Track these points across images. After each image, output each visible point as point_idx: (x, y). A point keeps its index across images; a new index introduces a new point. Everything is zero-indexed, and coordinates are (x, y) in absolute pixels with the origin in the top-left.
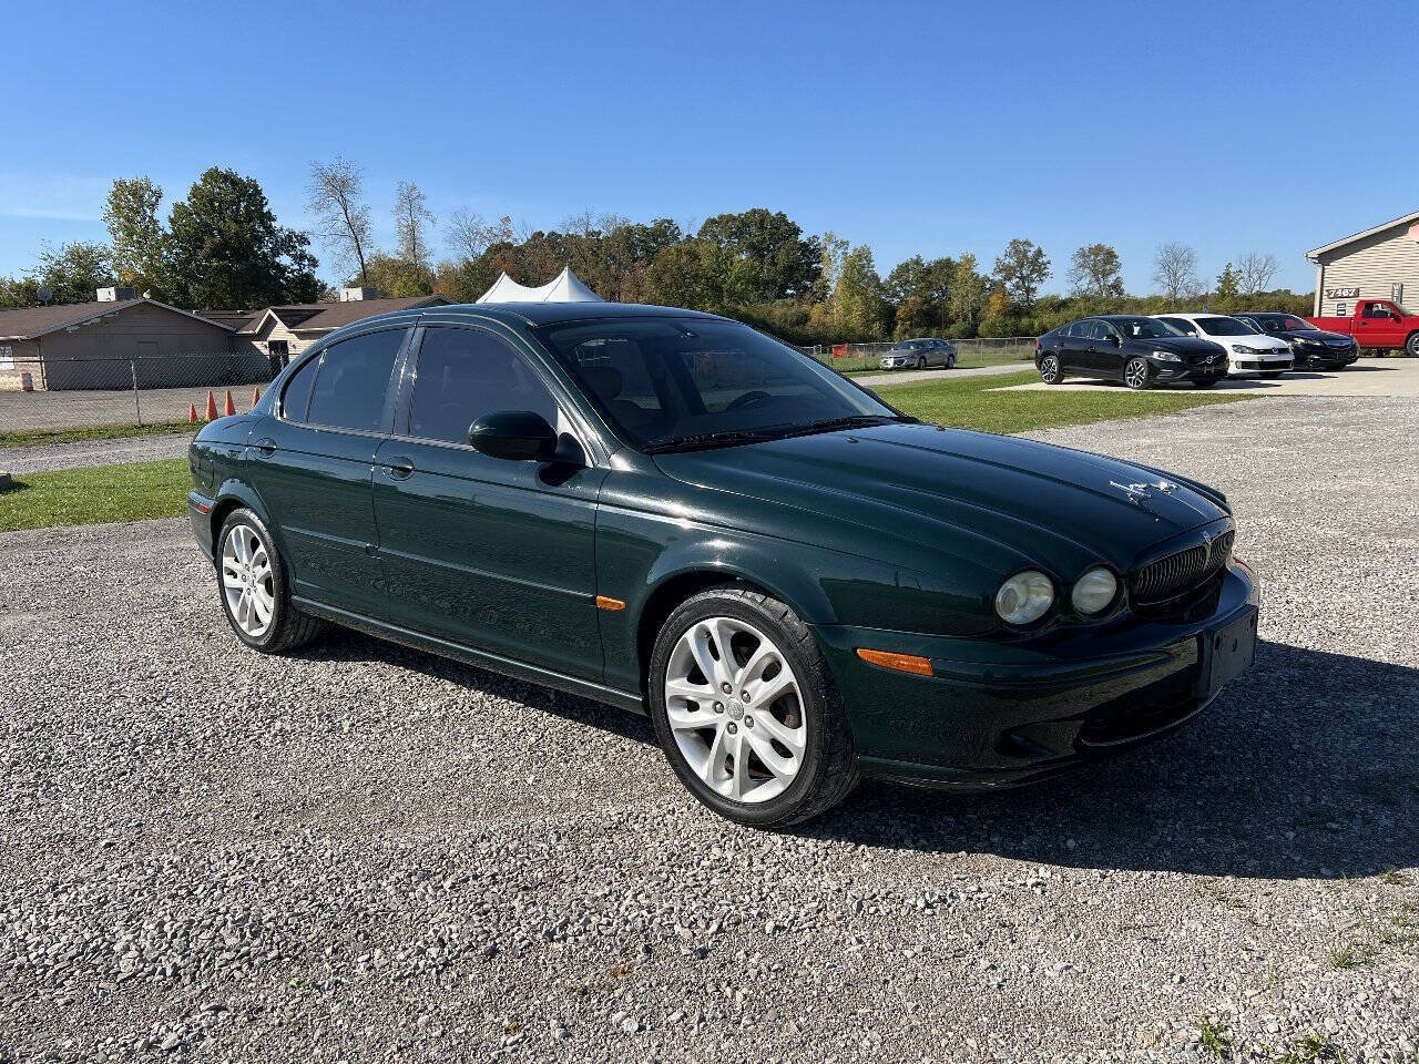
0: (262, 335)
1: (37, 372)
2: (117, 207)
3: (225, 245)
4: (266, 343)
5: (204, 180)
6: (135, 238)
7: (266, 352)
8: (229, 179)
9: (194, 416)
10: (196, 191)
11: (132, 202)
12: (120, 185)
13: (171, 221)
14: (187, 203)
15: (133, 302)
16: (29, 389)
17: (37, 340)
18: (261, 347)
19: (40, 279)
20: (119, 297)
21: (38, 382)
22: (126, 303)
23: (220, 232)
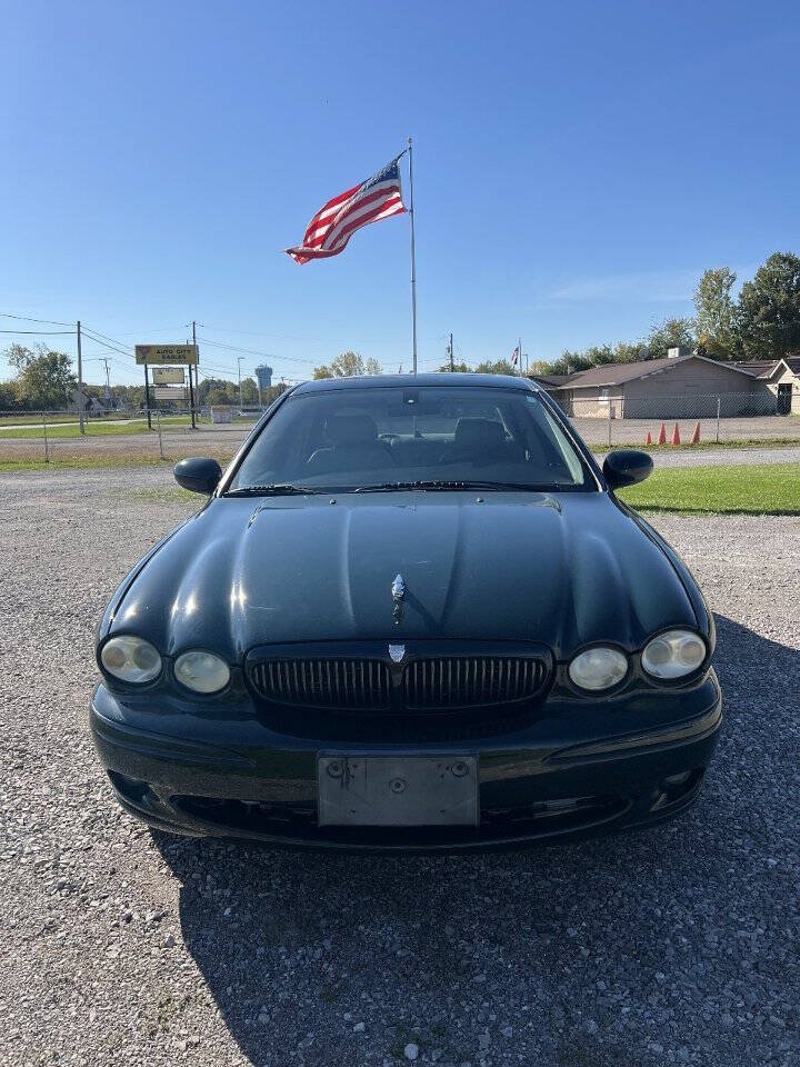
0: (774, 380)
1: (619, 406)
2: (703, 290)
3: (775, 310)
4: (777, 385)
5: (769, 264)
6: (712, 310)
7: (776, 392)
8: (788, 260)
9: (649, 441)
10: (762, 273)
11: (714, 286)
12: (708, 275)
13: (741, 296)
14: (753, 282)
15: (687, 357)
16: (613, 418)
17: (622, 384)
18: (773, 388)
19: (647, 344)
20: (681, 354)
21: (619, 413)
22: (683, 358)
23: (773, 300)
